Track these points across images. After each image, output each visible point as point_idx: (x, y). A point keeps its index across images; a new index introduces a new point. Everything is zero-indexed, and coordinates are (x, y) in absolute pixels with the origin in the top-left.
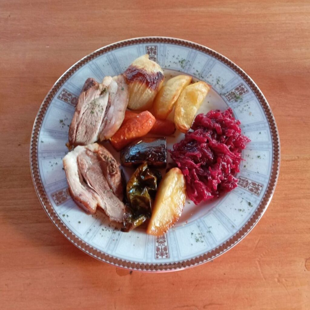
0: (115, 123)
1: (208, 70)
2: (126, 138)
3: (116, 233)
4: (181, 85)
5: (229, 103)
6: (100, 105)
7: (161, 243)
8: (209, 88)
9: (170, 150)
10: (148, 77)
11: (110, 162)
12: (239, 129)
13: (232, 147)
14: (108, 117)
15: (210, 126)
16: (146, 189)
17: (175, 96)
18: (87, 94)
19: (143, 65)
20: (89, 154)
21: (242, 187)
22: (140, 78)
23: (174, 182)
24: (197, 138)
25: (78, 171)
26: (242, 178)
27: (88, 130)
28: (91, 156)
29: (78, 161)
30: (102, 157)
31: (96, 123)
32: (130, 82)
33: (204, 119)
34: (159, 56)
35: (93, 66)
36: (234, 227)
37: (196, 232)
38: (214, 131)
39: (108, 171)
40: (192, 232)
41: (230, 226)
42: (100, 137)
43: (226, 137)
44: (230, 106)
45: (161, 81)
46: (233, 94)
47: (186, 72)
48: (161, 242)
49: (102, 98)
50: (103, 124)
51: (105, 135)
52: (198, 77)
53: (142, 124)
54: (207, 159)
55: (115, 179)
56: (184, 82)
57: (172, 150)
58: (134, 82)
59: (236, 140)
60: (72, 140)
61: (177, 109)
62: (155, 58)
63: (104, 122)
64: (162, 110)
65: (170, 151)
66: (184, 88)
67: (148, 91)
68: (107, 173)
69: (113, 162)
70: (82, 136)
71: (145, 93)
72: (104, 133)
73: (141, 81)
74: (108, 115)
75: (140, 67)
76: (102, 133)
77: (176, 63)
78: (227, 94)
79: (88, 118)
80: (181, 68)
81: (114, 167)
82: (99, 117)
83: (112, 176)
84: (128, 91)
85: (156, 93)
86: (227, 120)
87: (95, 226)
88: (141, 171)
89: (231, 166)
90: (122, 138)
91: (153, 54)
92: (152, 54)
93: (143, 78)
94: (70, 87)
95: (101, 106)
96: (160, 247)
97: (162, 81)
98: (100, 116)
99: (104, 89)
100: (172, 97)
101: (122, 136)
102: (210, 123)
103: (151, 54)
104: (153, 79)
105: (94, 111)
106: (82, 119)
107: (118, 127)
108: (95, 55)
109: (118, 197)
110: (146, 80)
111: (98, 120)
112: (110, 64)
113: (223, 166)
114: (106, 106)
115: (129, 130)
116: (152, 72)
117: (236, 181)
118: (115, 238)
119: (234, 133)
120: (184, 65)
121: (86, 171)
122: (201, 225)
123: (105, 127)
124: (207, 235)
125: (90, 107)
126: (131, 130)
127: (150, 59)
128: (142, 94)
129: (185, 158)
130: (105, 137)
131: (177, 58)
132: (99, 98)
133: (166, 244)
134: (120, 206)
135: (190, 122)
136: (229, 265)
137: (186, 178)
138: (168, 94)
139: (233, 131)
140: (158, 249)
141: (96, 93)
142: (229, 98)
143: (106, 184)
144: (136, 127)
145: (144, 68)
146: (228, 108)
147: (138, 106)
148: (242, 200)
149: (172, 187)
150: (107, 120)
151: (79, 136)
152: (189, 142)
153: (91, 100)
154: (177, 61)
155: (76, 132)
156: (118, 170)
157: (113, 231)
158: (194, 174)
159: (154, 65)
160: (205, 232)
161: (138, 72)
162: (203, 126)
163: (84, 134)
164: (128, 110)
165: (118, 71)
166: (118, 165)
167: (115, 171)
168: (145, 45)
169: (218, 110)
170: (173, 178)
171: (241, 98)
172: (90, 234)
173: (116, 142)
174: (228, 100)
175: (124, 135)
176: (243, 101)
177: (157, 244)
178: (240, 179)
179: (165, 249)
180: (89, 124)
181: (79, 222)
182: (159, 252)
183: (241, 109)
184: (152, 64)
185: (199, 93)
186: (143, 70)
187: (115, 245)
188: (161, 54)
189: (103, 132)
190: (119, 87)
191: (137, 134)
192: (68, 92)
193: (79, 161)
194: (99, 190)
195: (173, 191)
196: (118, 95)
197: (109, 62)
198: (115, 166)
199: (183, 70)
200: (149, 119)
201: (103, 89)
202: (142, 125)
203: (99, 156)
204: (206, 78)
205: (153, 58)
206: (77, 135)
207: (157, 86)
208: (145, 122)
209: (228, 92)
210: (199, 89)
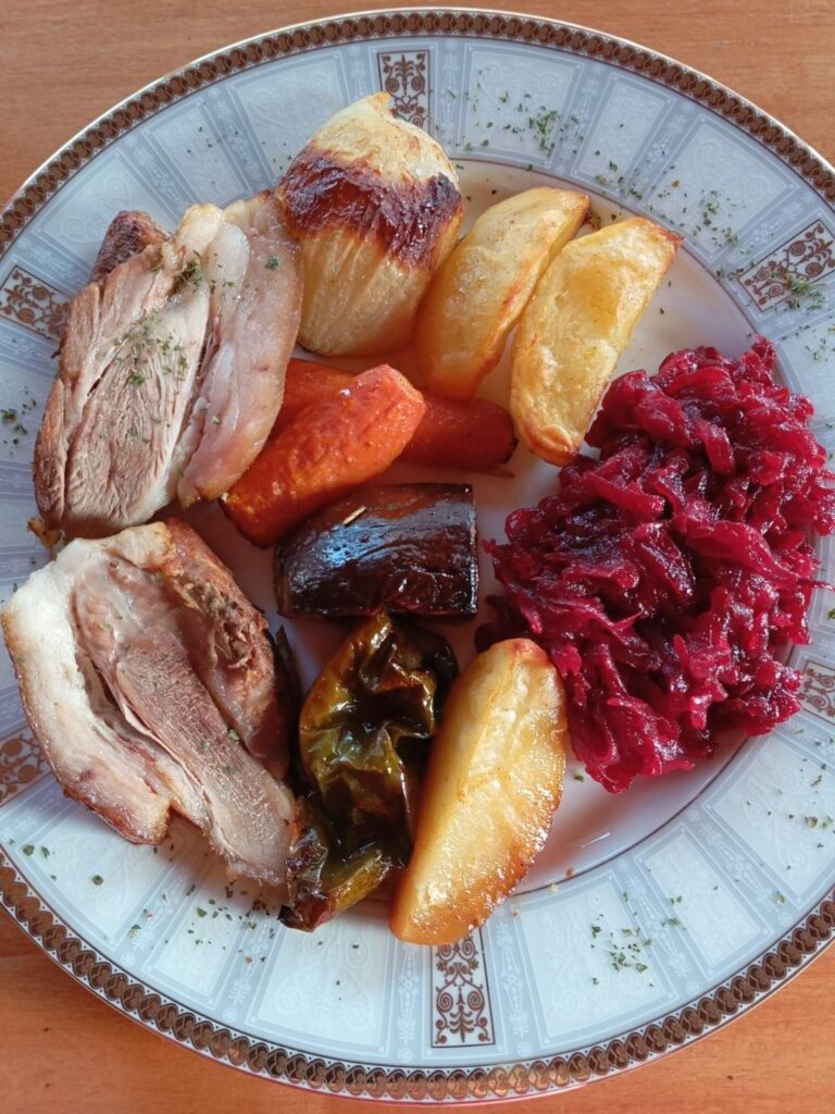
0: (241, 426)
1: (661, 160)
2: (293, 493)
3: (258, 928)
4: (541, 239)
5: (757, 317)
6: (172, 345)
7: (458, 972)
8: (670, 246)
9: (493, 541)
10: (386, 206)
11: (222, 612)
12: (815, 451)
13: (778, 528)
14: (208, 400)
15: (679, 434)
16: (385, 738)
17: (513, 291)
18: (108, 292)
19: (362, 143)
20: (125, 577)
21: (820, 710)
22: (352, 209)
23: (514, 700)
24: (619, 494)
25: (78, 660)
26: (818, 670)
27: (121, 464)
28: (133, 587)
29: (74, 609)
30: (185, 592)
31: (157, 429)
32: (304, 230)
33: (648, 399)
34: (436, 102)
35: (144, 157)
36: (783, 899)
37: (614, 920)
38: (698, 457)
39: (215, 656)
40: (597, 924)
41: (764, 895)
42: (181, 490)
43: (752, 488)
44: (765, 332)
45: (450, 222)
46: (775, 271)
47: (560, 171)
48: (460, 970)
49: (178, 306)
50: (190, 429)
51: (200, 481)
52: (615, 193)
53: (364, 426)
54: (665, 596)
55: (246, 689)
56: (554, 224)
57: (503, 540)
58: (325, 227)
59: (796, 496)
60: (53, 507)
61: (523, 356)
62: (421, 110)
63: (191, 421)
64: (454, 360)
65: (491, 547)
66: (555, 252)
67: (387, 269)
68: (211, 664)
69: (234, 614)
70: (97, 490)
71: (374, 280)
72: (193, 476)
73: (355, 227)
74: (209, 389)
75: (347, 153)
76: (187, 472)
77: (514, 131)
78: (749, 276)
79: (117, 406)
80: (541, 156)
81: (241, 635)
82: (167, 400)
83: (232, 675)
84: (298, 272)
85: (426, 278)
86: (758, 404)
87: (164, 897)
88: (362, 654)
89: (771, 621)
90: (277, 491)
91: (411, 92)
92: (405, 88)
93: (364, 210)
94: (41, 254)
95: (177, 348)
96: (453, 991)
97: (456, 221)
98: (171, 398)
99: (185, 267)
100: (500, 298)
101: (275, 484)
102: (679, 421)
103: (400, 93)
104: (412, 211)
105: (144, 373)
106: (91, 415)
107: (258, 446)
108: (149, 103)
109: (266, 764)
110: (377, 216)
111: (165, 413)
112: (219, 141)
113: (738, 622)
114: (201, 344)
115: (308, 453)
116: (405, 179)
117: (793, 686)
118: (256, 952)
119: (791, 469)
120: (551, 138)
121: (111, 658)
122: (637, 891)
123: (197, 443)
124: (662, 935)
125: (122, 355)
126: (318, 457)
127: (395, 113)
128: (360, 284)
129: (561, 591)
130: (199, 490)
131: (520, 108)
132: (167, 309)
133: (478, 976)
134: (273, 808)
135: (583, 416)
136: (750, 1039)
137: (566, 684)
138: (480, 283)
139: (787, 460)
140: (443, 1002)
141: (148, 286)
142: (757, 291)
143: (206, 709)
144: (337, 443)
145: (369, 162)
146: (755, 340)
147: (347, 338)
148: (820, 772)
149: (503, 729)
150: (204, 411)
151: (81, 491)
152: (580, 511)
153: (128, 321)
154: (520, 121)
155: (68, 473)
156: (261, 647)
157: (244, 918)
158: (604, 667)
159: (414, 143)
160: (652, 923)
161: (339, 180)
162: (641, 433)
163: (105, 481)
164: (302, 355)
165: (257, 176)
166: (257, 624)
167: (243, 656)
168: (374, 47)
169: (707, 346)
170: (506, 688)
171: (813, 291)
172: (146, 935)
173: (250, 510)
174: (753, 300)
175: (285, 478)
176: (826, 306)
177: (439, 978)
178: (811, 672)
179: (477, 1001)
180: (121, 433)
181: (98, 880)
182: (447, 1015)
183: (814, 346)
184: (405, 138)
185: (625, 273)
186: (364, 171)
187: (254, 981)
188: (450, 88)
189: (191, 466)
190: (256, 255)
191: (343, 470)
192: (35, 282)
193: (81, 611)
194: (176, 741)
195: (508, 746)
196: (251, 291)
197: (216, 135)
198: (246, 634)
199: (548, 165)
200: (394, 404)
201: (180, 266)
202: (366, 431)
203: (171, 585)
204: (653, 201)
205: (412, 107)
206: (71, 487)
207: (432, 245)
208: (377, 419)
209: (753, 265)
210: (626, 253)
